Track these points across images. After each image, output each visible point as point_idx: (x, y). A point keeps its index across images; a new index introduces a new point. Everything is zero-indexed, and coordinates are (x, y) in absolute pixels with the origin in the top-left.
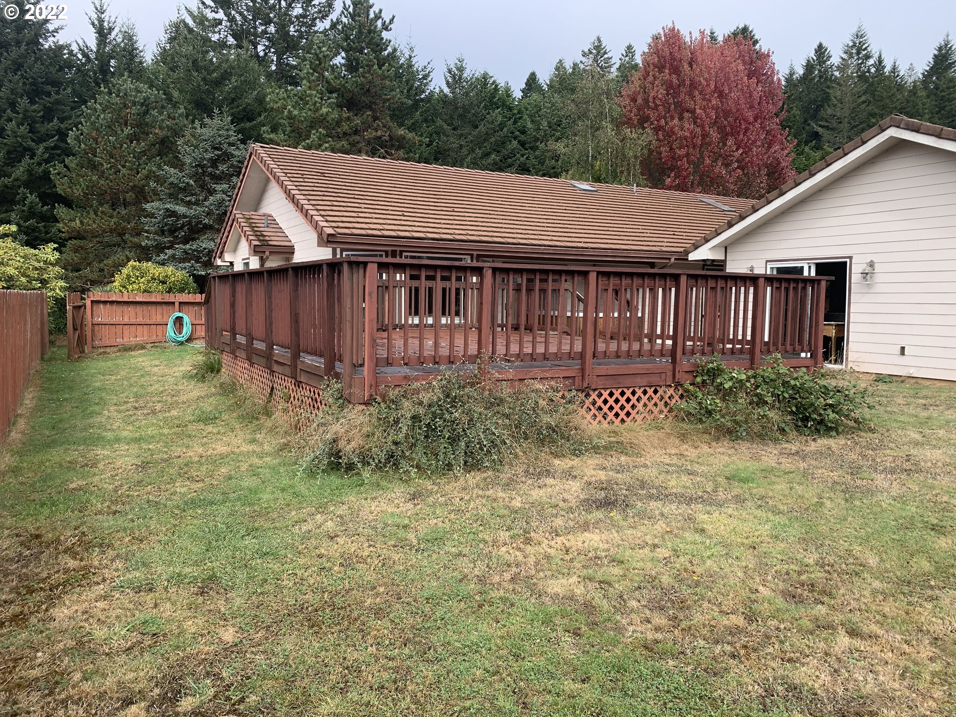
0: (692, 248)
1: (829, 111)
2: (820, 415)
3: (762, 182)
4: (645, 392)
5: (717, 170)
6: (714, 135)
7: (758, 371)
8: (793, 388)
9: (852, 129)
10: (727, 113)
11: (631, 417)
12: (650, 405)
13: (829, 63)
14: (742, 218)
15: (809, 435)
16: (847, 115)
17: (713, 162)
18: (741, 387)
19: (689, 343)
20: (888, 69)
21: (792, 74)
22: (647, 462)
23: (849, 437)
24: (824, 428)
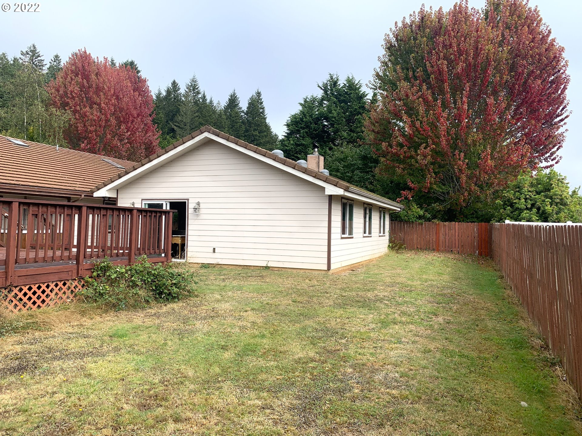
0: (96, 190)
1: (180, 118)
2: (169, 290)
3: (142, 153)
4: (56, 285)
5: (115, 142)
6: (113, 121)
7: (134, 267)
8: (153, 275)
9: (191, 129)
10: (121, 110)
11: (46, 303)
12: (60, 294)
13: (179, 92)
14: (127, 173)
15: (162, 303)
16: (189, 122)
17: (112, 137)
18: (122, 277)
19: (88, 250)
20: (208, 101)
21: (160, 94)
22: (55, 334)
23: (185, 301)
24: (171, 297)
